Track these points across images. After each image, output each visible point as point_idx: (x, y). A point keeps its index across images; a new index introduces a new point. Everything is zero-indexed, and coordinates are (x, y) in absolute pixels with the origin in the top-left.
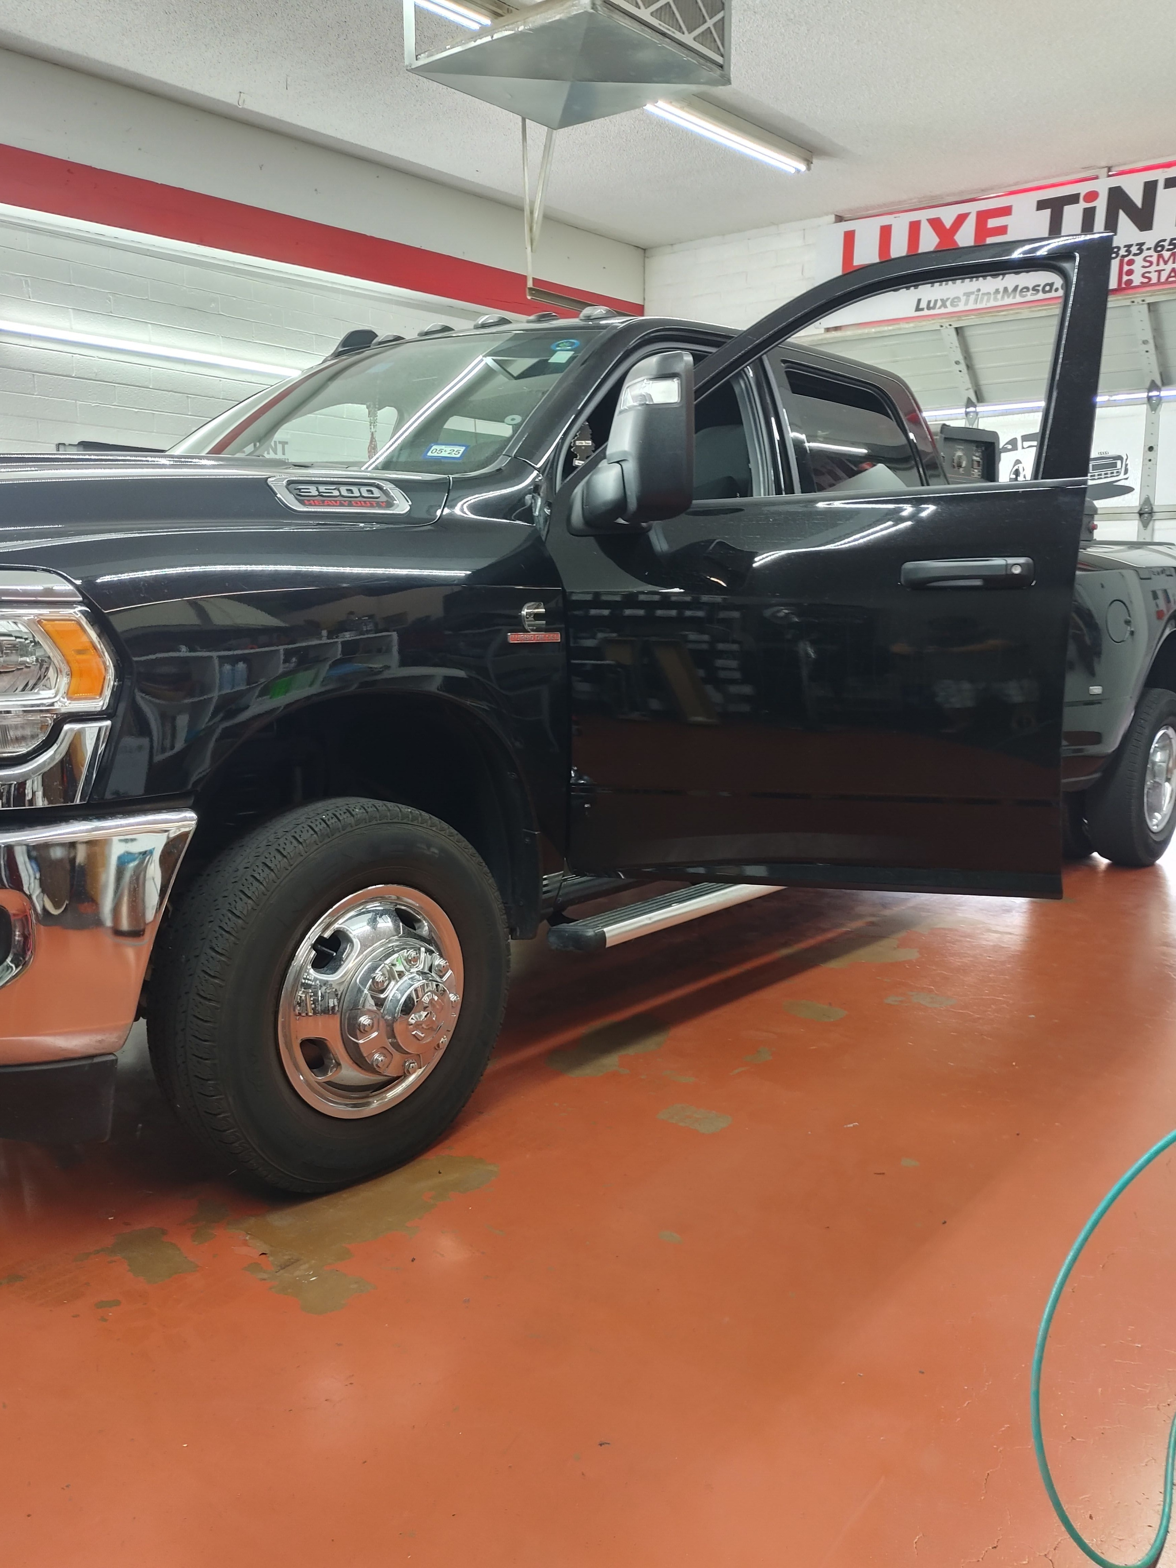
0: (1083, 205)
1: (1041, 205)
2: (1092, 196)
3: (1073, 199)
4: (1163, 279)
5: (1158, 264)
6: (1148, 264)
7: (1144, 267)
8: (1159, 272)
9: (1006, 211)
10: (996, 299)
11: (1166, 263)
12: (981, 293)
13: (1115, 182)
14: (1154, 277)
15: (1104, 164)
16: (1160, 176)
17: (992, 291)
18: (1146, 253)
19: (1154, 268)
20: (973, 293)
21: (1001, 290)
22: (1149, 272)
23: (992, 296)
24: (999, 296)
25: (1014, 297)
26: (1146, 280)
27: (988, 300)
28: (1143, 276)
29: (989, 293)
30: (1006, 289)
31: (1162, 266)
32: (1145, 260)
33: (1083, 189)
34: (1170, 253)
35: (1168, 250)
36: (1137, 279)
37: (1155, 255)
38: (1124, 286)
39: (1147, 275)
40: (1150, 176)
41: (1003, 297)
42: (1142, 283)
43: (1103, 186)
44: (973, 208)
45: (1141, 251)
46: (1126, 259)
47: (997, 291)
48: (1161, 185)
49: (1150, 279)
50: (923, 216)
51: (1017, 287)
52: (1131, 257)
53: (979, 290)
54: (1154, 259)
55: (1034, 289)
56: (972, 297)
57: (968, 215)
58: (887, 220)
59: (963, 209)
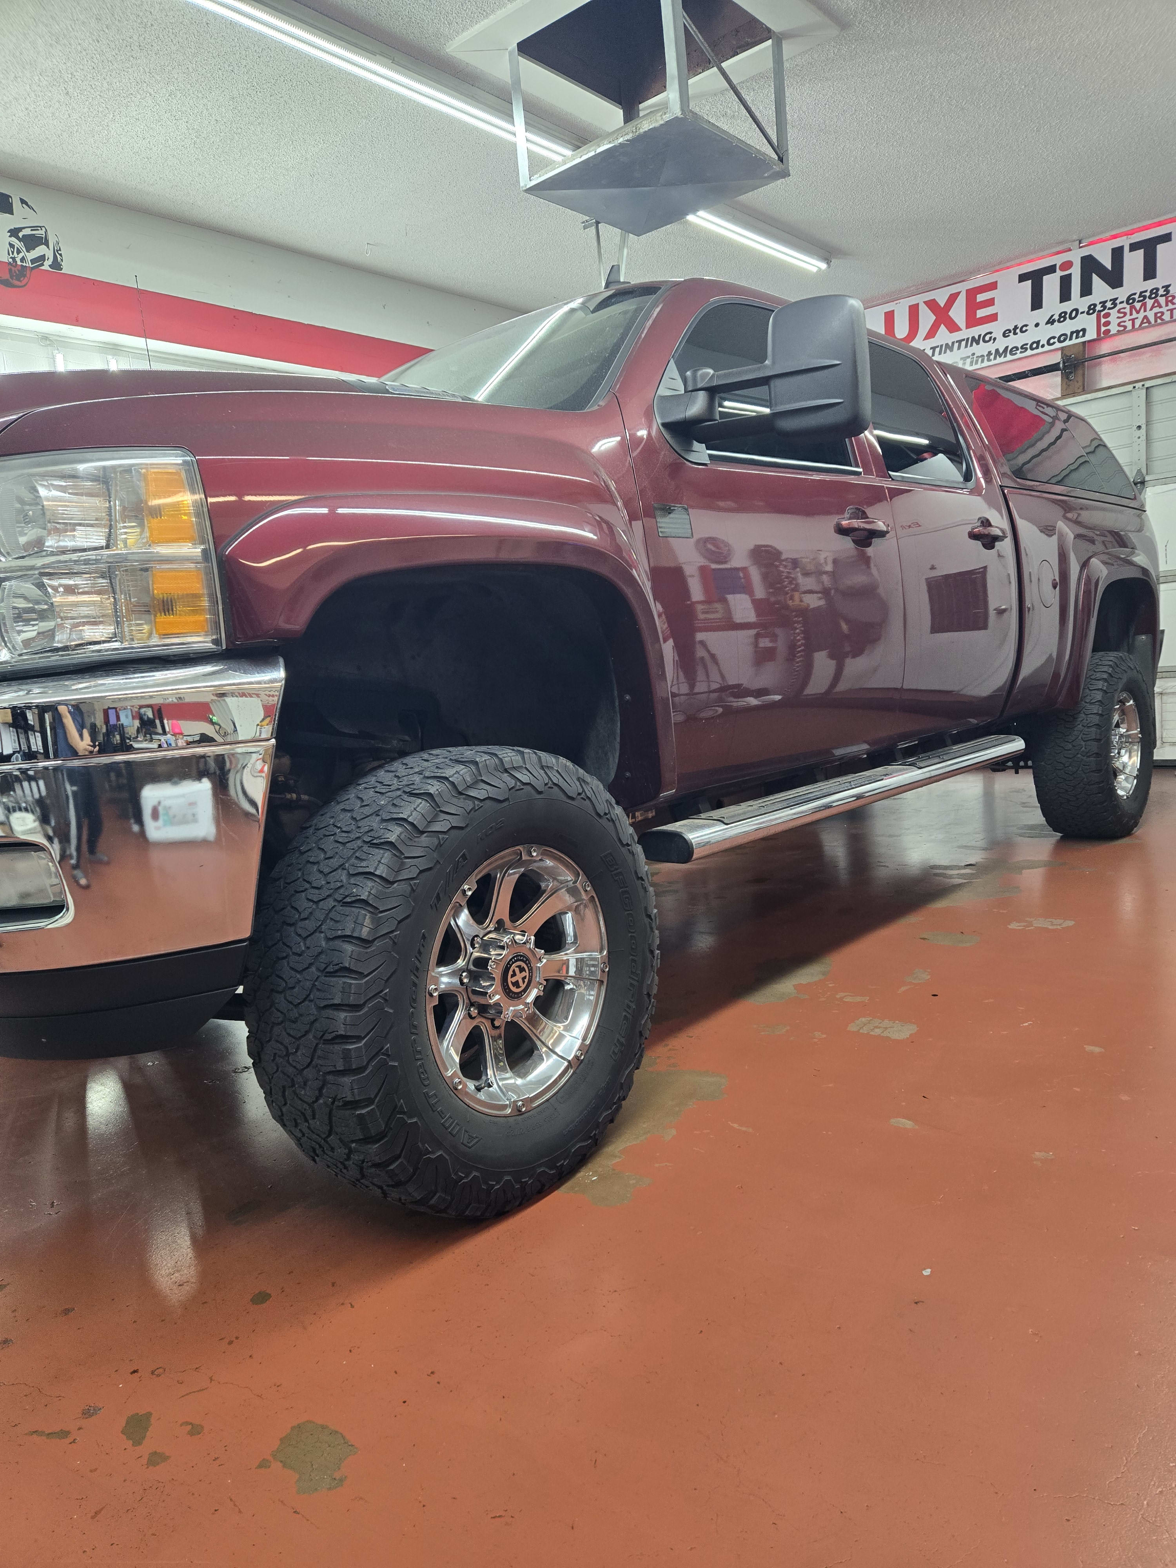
0: (1059, 273)
1: (1022, 278)
2: (1068, 265)
3: (1051, 269)
4: (1137, 326)
5: (1131, 314)
6: (1122, 315)
7: (1118, 318)
8: (1133, 320)
9: (993, 286)
10: (989, 360)
11: (1138, 312)
12: (975, 356)
13: (1085, 252)
14: (1129, 325)
15: (1075, 237)
16: (1125, 242)
17: (985, 354)
18: (1119, 306)
19: (1128, 317)
20: (969, 357)
21: (993, 352)
22: (1125, 322)
23: (986, 358)
24: (992, 357)
25: (1005, 356)
26: (1122, 328)
27: (982, 361)
28: (1119, 325)
29: (983, 356)
30: (997, 351)
31: (1135, 315)
32: (1119, 312)
33: (1058, 260)
34: (1141, 303)
35: (1139, 301)
36: (1114, 328)
37: (1128, 307)
38: (1102, 335)
39: (1122, 324)
40: (1116, 243)
41: (995, 358)
42: (1118, 331)
43: (1076, 256)
44: (963, 288)
45: (1115, 305)
46: (1102, 313)
47: (990, 353)
48: (1126, 249)
49: (1125, 327)
50: (920, 299)
51: (1007, 347)
52: (1106, 311)
53: (974, 354)
54: (1127, 310)
55: (1022, 347)
56: (969, 361)
57: (959, 293)
58: (888, 308)
59: (953, 289)
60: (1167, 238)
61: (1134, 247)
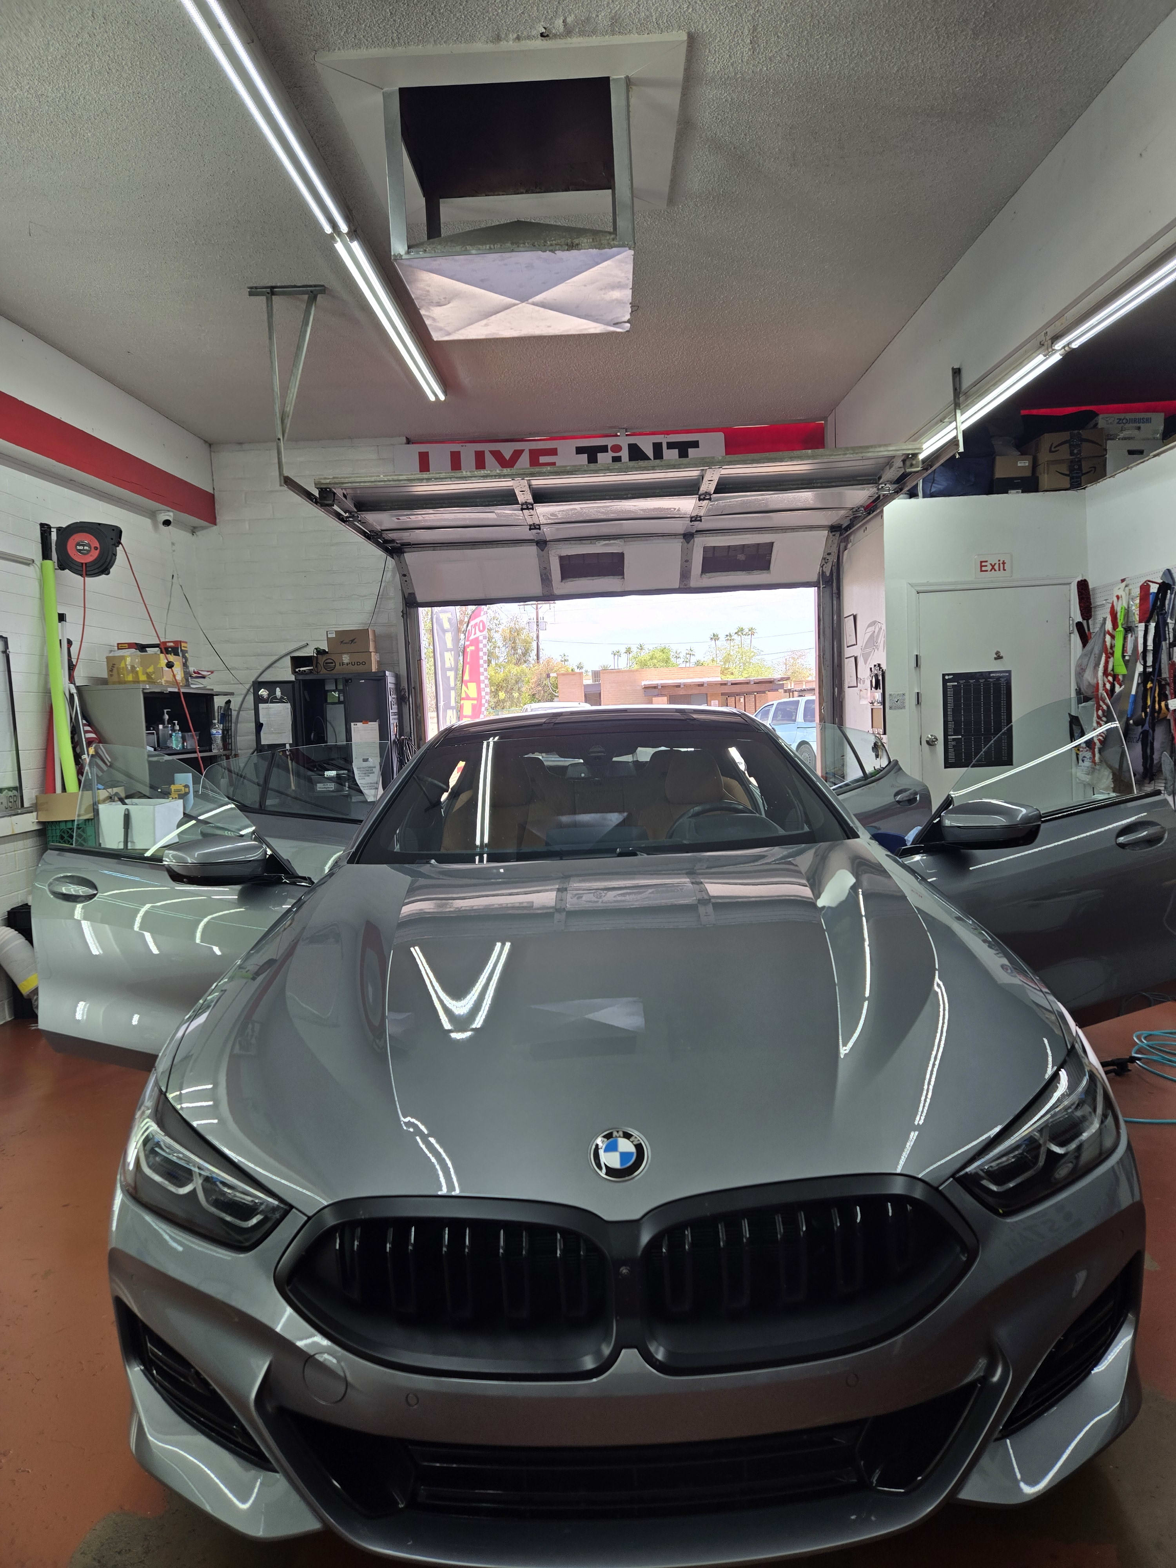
0: (611, 454)
1: (580, 450)
2: (617, 448)
3: (604, 449)
9: (553, 452)
13: (633, 440)
15: (625, 426)
16: (664, 440)
33: (609, 442)
40: (658, 439)
43: (624, 442)
44: (526, 446)
48: (665, 446)
50: (486, 447)
57: (523, 451)
58: (455, 447)
59: (518, 446)
60: (695, 444)
61: (671, 446)
